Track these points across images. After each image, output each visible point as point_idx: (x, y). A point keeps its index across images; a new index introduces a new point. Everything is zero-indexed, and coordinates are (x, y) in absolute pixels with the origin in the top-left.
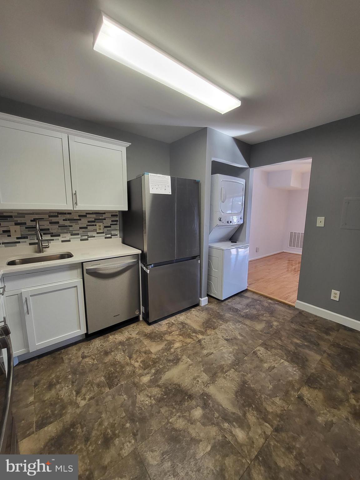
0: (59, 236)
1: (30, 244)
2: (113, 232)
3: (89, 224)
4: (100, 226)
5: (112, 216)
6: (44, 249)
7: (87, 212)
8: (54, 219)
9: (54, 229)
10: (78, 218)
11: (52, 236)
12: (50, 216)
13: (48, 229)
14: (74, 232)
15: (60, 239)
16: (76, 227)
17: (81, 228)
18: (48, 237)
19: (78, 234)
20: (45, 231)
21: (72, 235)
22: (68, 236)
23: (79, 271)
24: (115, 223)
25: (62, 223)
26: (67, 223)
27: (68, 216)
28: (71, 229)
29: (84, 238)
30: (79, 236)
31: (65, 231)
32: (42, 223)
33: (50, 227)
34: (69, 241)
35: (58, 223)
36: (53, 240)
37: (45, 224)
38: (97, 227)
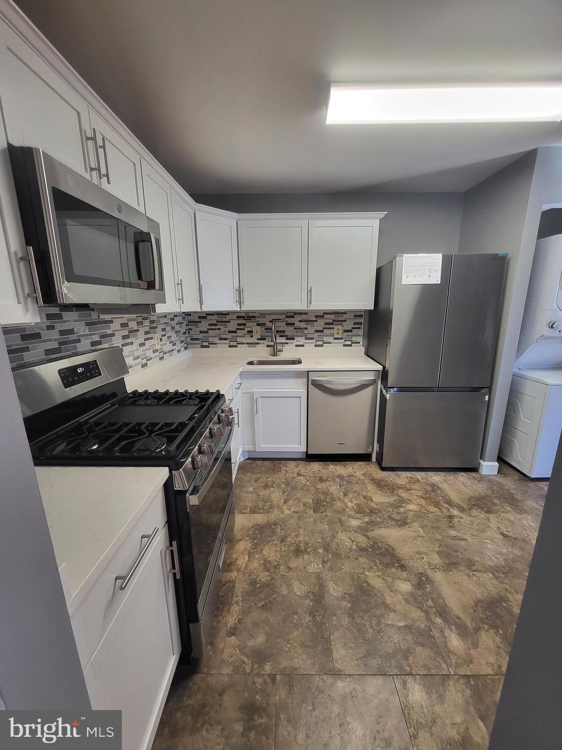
0: (293, 339)
1: (268, 346)
2: (354, 339)
3: (326, 326)
4: (338, 329)
5: (355, 316)
6: (278, 353)
7: (325, 312)
8: (290, 320)
9: (289, 331)
10: (314, 319)
11: (287, 339)
12: (287, 317)
13: (284, 331)
14: (309, 336)
15: (295, 342)
16: (311, 329)
17: (316, 331)
18: (283, 340)
19: (312, 339)
20: (281, 333)
21: (306, 339)
22: (301, 340)
23: (305, 380)
24: (358, 326)
25: (297, 324)
26: (303, 325)
27: (304, 317)
28: (306, 332)
29: (318, 343)
30: (314, 341)
31: (300, 334)
32: (278, 324)
33: (286, 328)
34: (303, 346)
35: (293, 324)
36: (287, 343)
37: (282, 326)
38: (335, 331)
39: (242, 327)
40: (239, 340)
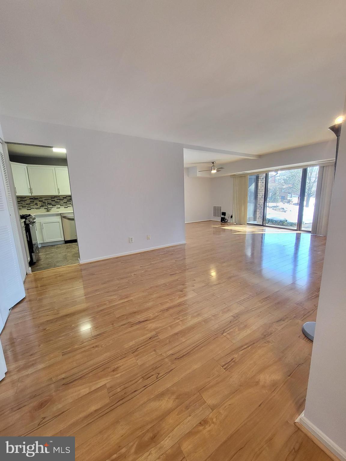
0: (55, 206)
1: (45, 209)
3: (67, 201)
6: (50, 211)
7: (67, 196)
8: (53, 199)
9: (53, 203)
10: (63, 199)
11: (52, 206)
12: (51, 198)
13: (51, 203)
14: (61, 204)
15: (56, 207)
16: (62, 202)
17: (64, 203)
18: (51, 206)
19: (63, 205)
21: (60, 205)
22: (59, 206)
23: (60, 216)
25: (56, 201)
26: (58, 201)
27: (59, 198)
28: (60, 203)
29: (66, 207)
31: (58, 204)
32: (48, 201)
34: (60, 208)
37: (50, 201)
39: (32, 202)
40: (32, 207)
